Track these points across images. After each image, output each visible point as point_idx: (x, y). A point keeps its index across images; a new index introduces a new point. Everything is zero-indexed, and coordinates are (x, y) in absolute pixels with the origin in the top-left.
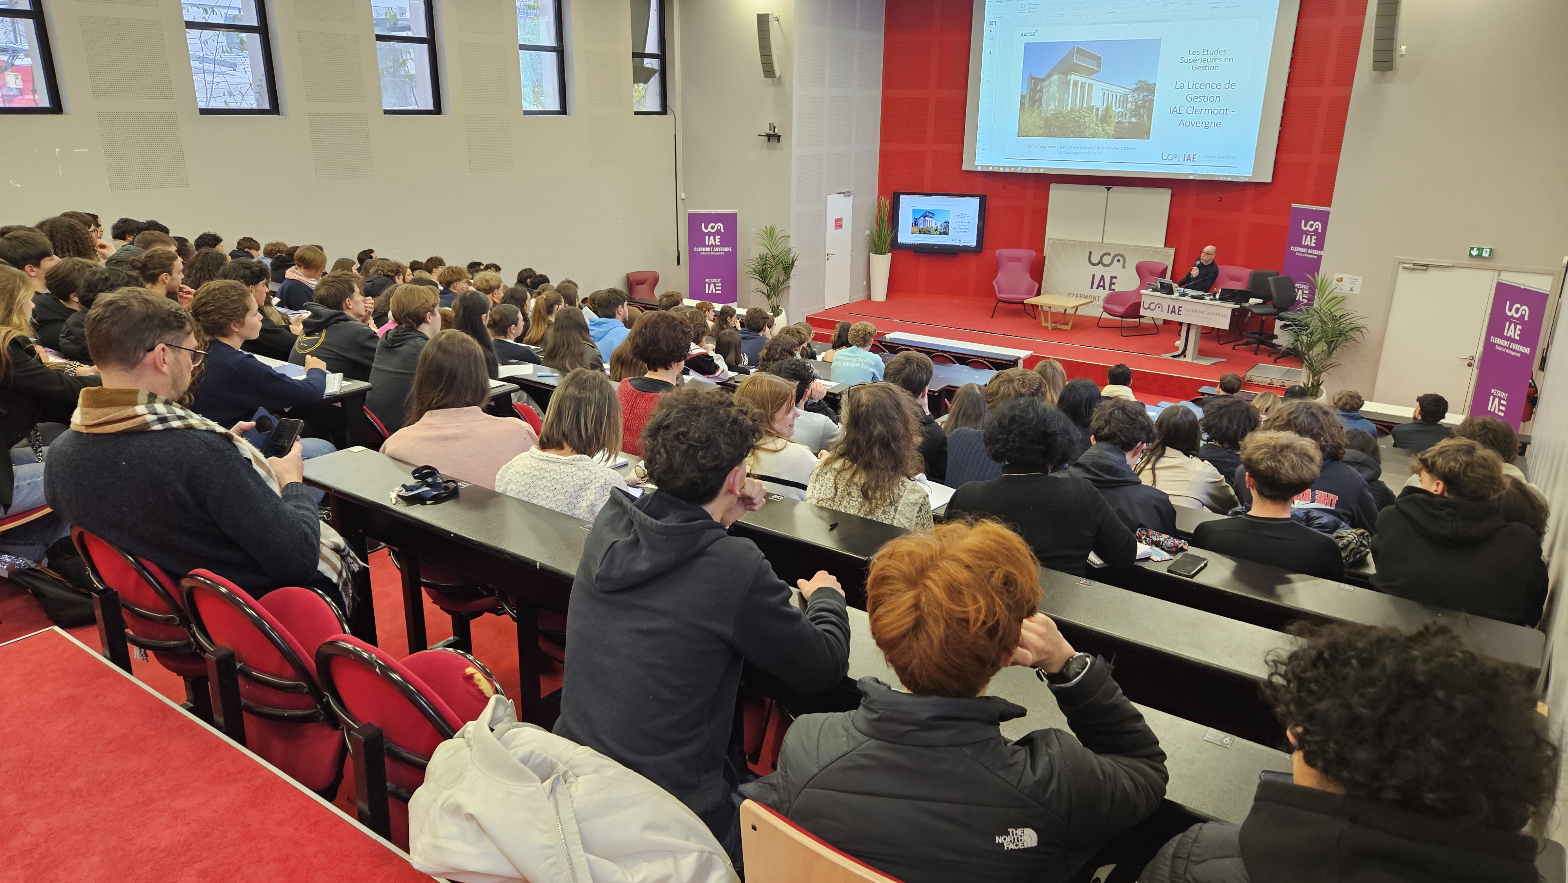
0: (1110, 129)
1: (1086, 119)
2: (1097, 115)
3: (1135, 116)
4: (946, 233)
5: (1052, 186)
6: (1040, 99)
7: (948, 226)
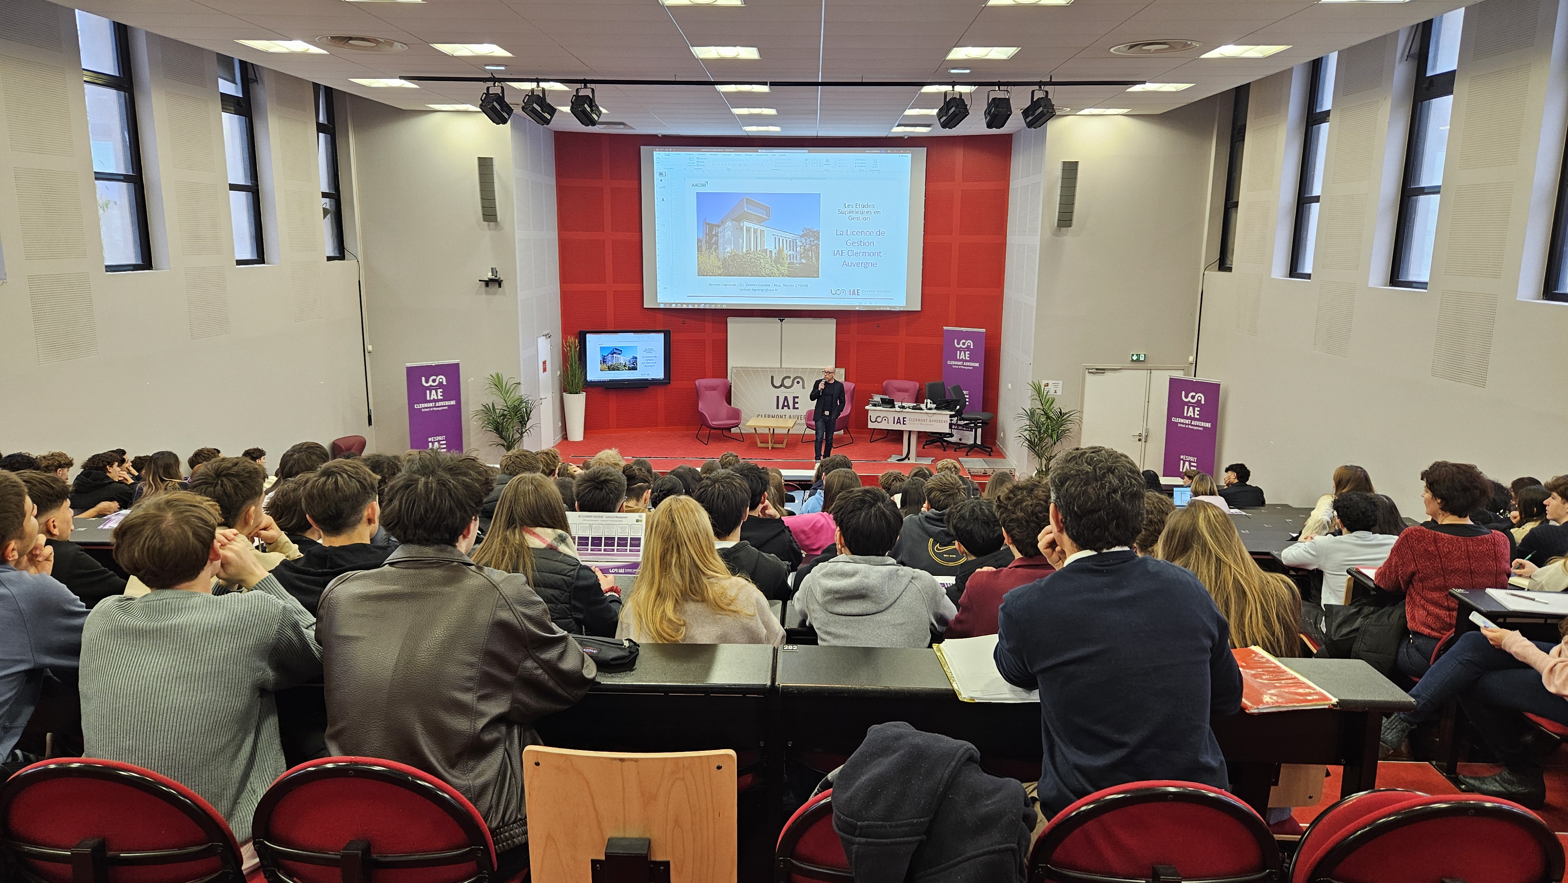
0: (784, 269)
1: (762, 261)
2: (771, 257)
3: (804, 257)
4: (635, 369)
5: (729, 319)
6: (717, 243)
7: (636, 362)
